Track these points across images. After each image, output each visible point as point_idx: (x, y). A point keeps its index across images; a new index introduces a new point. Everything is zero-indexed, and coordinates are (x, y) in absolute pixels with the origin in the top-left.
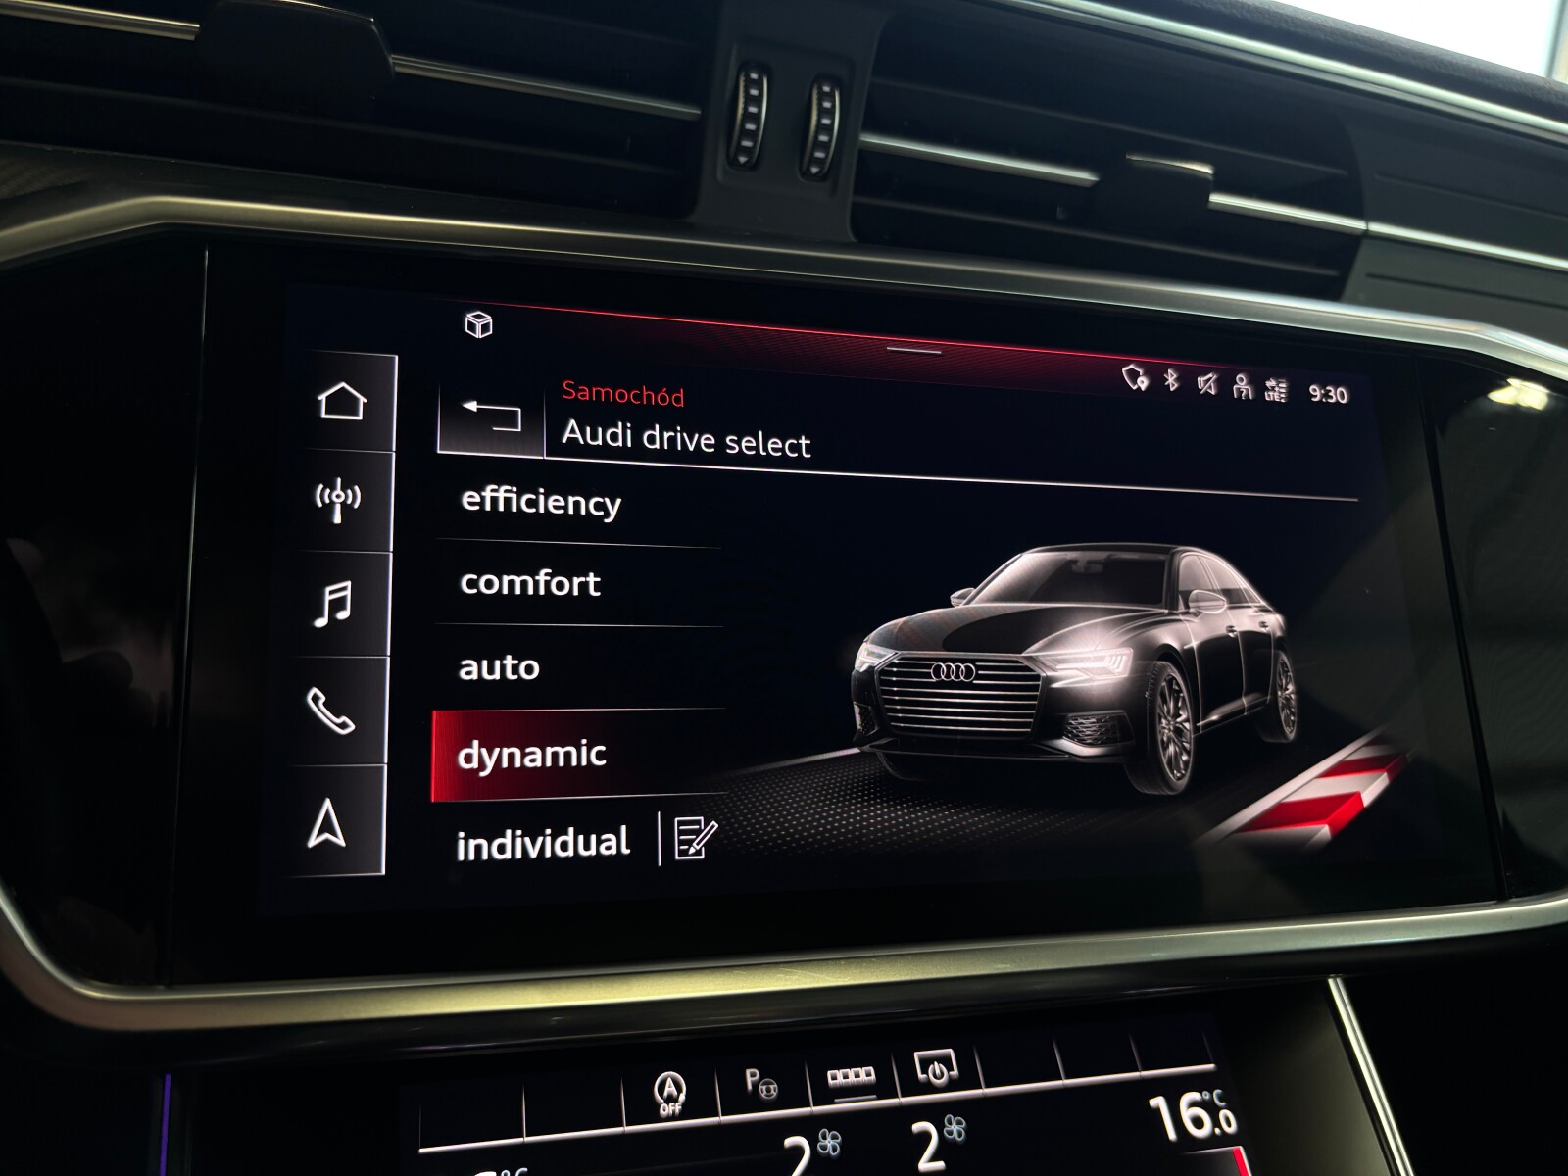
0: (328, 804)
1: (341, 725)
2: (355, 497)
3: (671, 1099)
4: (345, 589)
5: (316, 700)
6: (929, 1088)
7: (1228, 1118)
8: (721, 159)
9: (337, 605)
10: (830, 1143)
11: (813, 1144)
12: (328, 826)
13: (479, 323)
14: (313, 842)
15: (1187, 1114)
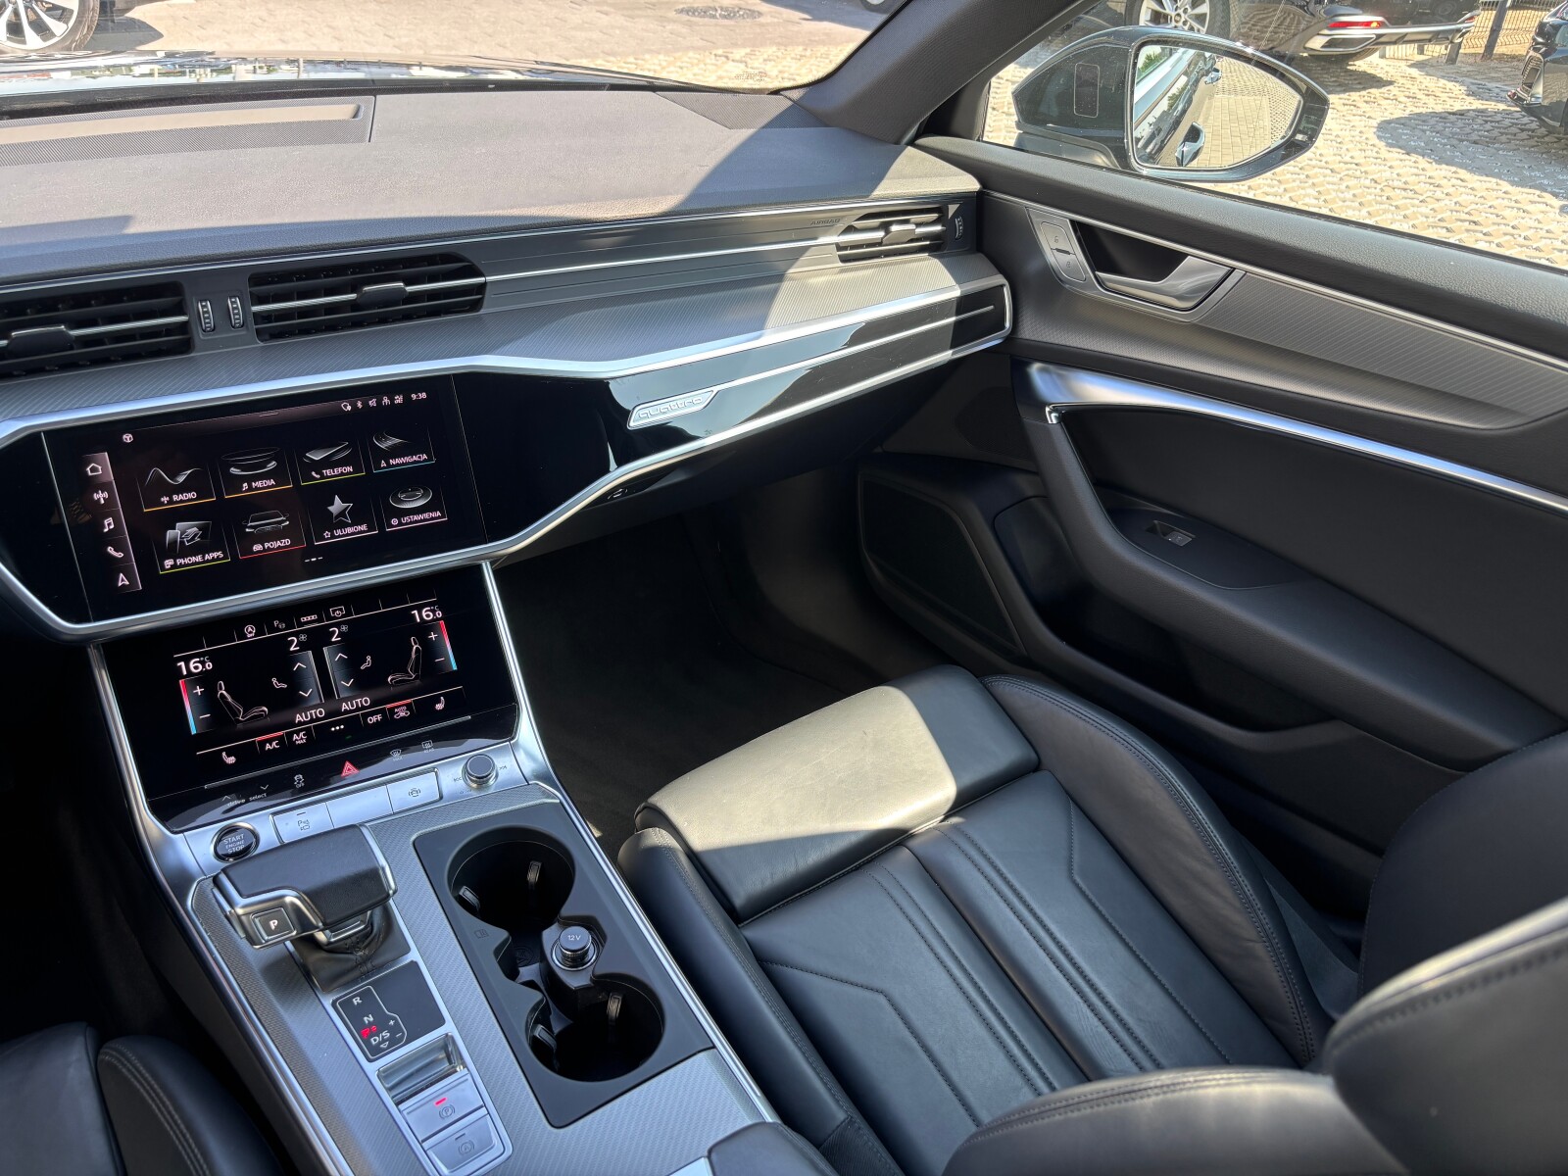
0: (121, 575)
1: (120, 555)
2: (106, 495)
3: (250, 632)
4: (111, 520)
5: (110, 550)
6: (335, 618)
7: (439, 614)
8: (200, 331)
9: (109, 525)
10: (303, 637)
11: (298, 638)
12: (123, 580)
13: (128, 438)
14: (120, 584)
15: (424, 614)
